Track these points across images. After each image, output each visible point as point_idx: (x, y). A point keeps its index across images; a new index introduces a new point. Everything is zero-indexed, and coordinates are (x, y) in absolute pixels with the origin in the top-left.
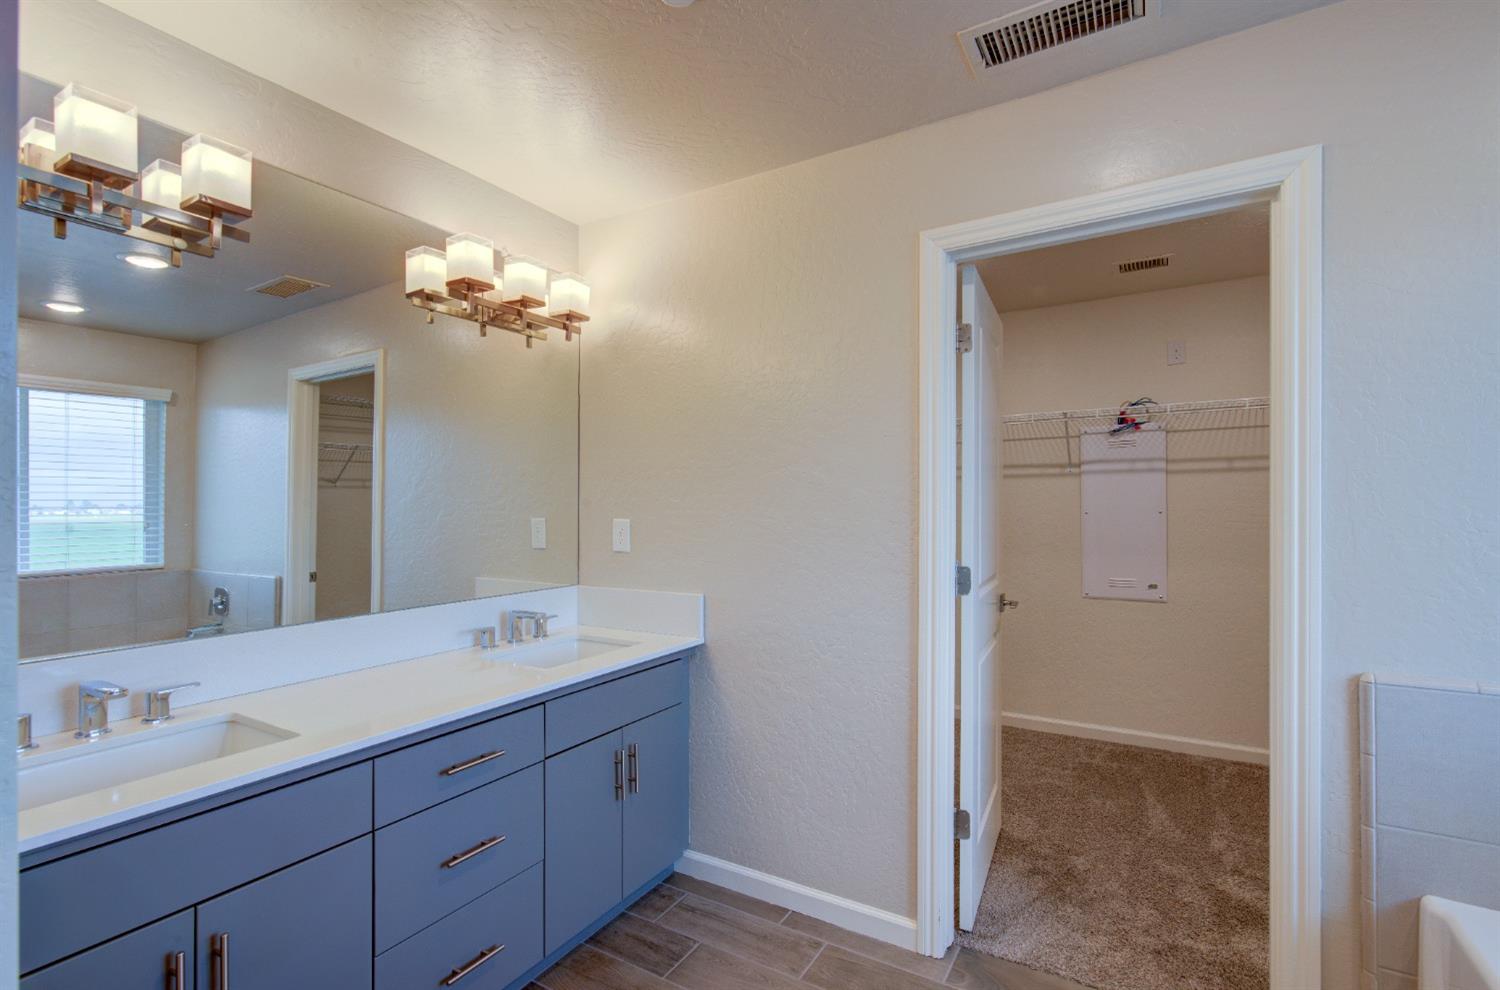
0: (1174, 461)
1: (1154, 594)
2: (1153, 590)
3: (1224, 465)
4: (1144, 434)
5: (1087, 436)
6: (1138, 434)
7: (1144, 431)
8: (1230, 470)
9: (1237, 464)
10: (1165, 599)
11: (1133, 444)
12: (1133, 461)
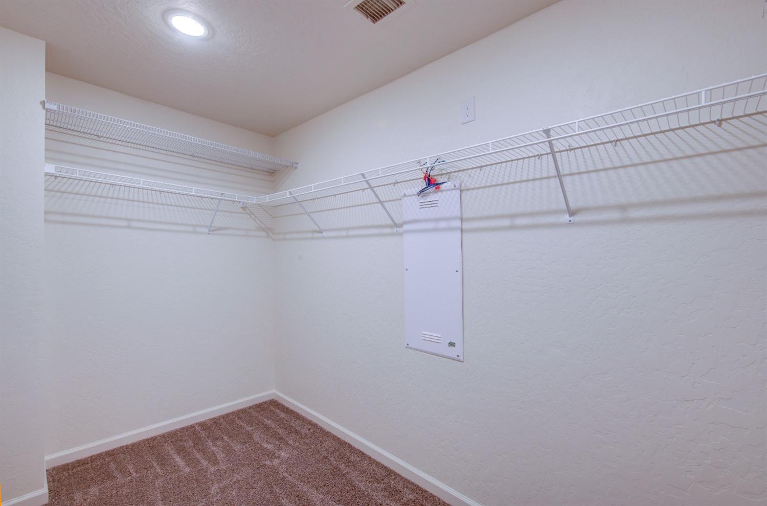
0: (468, 220)
1: (453, 352)
2: (452, 348)
3: (506, 222)
4: (444, 193)
5: (406, 198)
6: (439, 194)
7: (443, 191)
8: (512, 228)
9: (520, 221)
10: (461, 358)
11: (433, 204)
12: (437, 220)
